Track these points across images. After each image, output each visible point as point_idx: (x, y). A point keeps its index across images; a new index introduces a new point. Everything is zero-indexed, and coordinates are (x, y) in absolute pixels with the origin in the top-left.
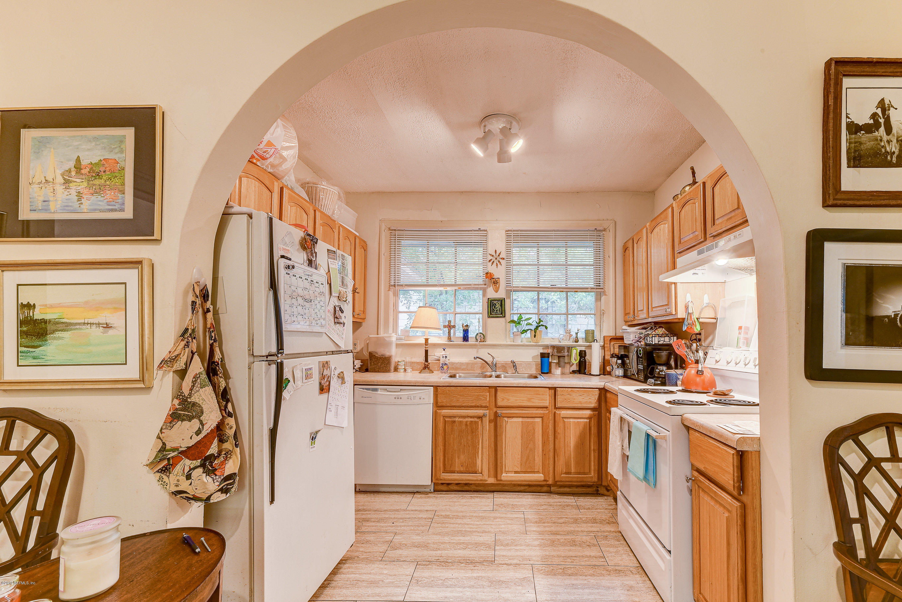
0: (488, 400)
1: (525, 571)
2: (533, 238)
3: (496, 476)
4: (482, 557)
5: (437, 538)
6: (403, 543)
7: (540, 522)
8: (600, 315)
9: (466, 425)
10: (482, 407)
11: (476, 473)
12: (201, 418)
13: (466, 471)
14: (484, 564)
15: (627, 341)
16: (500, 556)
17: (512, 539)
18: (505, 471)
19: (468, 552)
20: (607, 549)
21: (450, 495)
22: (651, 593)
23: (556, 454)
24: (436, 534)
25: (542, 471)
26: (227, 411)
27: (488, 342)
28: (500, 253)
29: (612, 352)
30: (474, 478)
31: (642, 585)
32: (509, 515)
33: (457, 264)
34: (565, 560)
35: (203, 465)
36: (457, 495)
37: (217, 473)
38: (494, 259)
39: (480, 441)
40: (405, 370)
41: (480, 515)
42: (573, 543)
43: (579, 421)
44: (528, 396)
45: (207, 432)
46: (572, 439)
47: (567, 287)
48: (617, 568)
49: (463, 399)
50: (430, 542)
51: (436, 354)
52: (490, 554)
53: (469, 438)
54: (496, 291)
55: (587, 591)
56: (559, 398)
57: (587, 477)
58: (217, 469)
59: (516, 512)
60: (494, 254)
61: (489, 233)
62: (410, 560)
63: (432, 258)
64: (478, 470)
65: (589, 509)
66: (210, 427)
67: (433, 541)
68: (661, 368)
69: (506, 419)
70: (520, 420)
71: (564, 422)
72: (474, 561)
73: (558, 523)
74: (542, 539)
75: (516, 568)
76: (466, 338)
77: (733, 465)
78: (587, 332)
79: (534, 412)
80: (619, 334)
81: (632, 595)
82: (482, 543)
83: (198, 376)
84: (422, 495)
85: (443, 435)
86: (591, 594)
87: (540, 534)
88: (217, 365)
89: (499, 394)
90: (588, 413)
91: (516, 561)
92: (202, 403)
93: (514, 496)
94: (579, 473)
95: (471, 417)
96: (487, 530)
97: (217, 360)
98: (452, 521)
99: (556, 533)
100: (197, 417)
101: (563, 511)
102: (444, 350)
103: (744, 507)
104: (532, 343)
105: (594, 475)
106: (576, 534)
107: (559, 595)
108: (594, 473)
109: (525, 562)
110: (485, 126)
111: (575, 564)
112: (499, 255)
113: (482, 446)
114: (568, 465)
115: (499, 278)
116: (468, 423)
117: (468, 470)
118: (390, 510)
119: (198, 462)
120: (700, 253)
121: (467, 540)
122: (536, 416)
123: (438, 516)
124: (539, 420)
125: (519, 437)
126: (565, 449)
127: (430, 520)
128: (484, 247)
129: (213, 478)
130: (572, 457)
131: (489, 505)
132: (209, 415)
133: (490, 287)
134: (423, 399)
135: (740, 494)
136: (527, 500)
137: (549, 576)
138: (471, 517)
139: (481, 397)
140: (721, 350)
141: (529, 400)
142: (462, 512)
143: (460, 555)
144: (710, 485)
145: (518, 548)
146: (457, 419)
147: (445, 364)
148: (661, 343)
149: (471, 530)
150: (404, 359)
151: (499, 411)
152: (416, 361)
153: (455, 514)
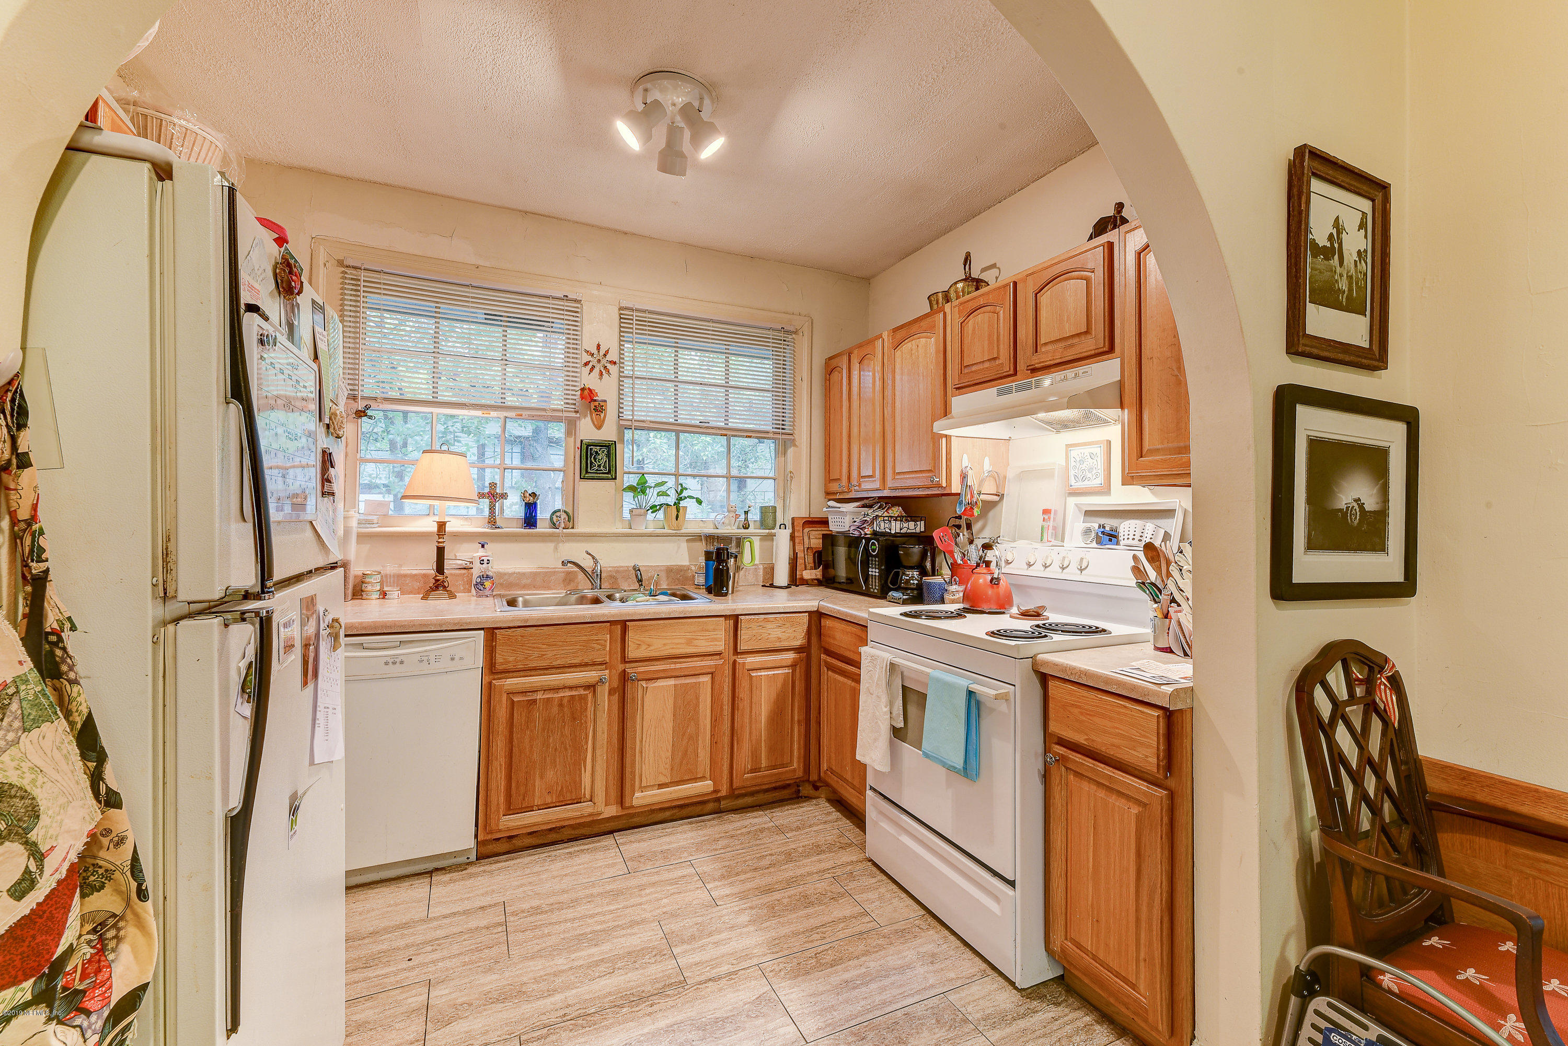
0: (608, 649)
1: (753, 983)
2: (669, 329)
3: (621, 801)
4: (656, 981)
5: (537, 966)
6: (460, 1001)
7: (728, 874)
8: (784, 480)
9: (561, 705)
10: (594, 664)
11: (580, 802)
12: (32, 836)
13: (559, 802)
14: (667, 993)
15: (834, 527)
16: (691, 967)
17: (696, 924)
18: (641, 787)
19: (622, 978)
20: (864, 896)
21: (518, 860)
22: (965, 956)
23: (735, 738)
24: (532, 958)
25: (710, 776)
26: (103, 789)
27: (580, 529)
28: (607, 352)
29: (806, 546)
30: (575, 814)
31: (945, 946)
32: (666, 876)
33: (507, 362)
34: (811, 939)
35: (43, 997)
36: (537, 857)
37: (89, 1005)
38: (596, 361)
39: (590, 735)
40: (384, 595)
41: (608, 888)
42: (806, 901)
43: (775, 672)
44: (687, 634)
45: (58, 876)
46: (763, 707)
47: (726, 426)
48: (895, 927)
49: (555, 653)
50: (525, 979)
51: (458, 555)
52: (670, 967)
53: (567, 731)
54: (599, 427)
55: (873, 986)
56: (744, 634)
57: (786, 772)
58: (84, 992)
59: (676, 866)
60: (594, 351)
61: (584, 307)
62: (499, 1039)
63: (451, 345)
64: (585, 794)
65: (798, 828)
66: (64, 860)
67: (531, 975)
68: (910, 573)
69: (644, 684)
70: (672, 682)
71: (751, 677)
72: (644, 995)
73: (761, 869)
74: (751, 908)
75: (733, 981)
76: (530, 521)
77: (1158, 733)
78: (764, 510)
79: (699, 664)
80: (816, 514)
81: (942, 970)
82: (643, 949)
83: (11, 691)
84: (451, 875)
85: (506, 733)
86: (883, 989)
87: (741, 899)
88: (55, 644)
89: (631, 634)
90: (791, 656)
91: (726, 968)
92: (34, 781)
93: (657, 833)
94: (774, 767)
95: (571, 688)
96: (638, 918)
97: (55, 626)
98: (554, 917)
99: (769, 890)
100: (17, 834)
101: (758, 842)
102: (483, 546)
103: (1172, 796)
104: (666, 531)
105: (799, 765)
106: (802, 883)
107: (835, 1011)
108: (799, 762)
109: (745, 965)
110: (646, 90)
111: (829, 940)
112: (605, 355)
113: (594, 744)
114: (755, 755)
115: (605, 401)
116: (565, 701)
117: (562, 799)
118: (387, 930)
119: (25, 990)
120: (1000, 393)
121: (606, 953)
122: (702, 671)
123: (514, 914)
124: (707, 679)
125: (669, 716)
126: (751, 728)
127: (500, 929)
128: (568, 334)
129: (80, 1027)
130: (763, 739)
131: (616, 863)
132: (59, 818)
133: (585, 416)
134: (461, 658)
135: (1166, 778)
136: (685, 836)
137: (800, 979)
138: (590, 898)
139: (593, 645)
140: (1013, 545)
141: (689, 642)
142: (564, 891)
143: (608, 990)
144: (1098, 766)
145: (716, 938)
146: (539, 696)
147: (488, 577)
148: (904, 531)
149: (604, 926)
150: (378, 569)
151: (631, 670)
152: (409, 572)
153: (551, 901)
